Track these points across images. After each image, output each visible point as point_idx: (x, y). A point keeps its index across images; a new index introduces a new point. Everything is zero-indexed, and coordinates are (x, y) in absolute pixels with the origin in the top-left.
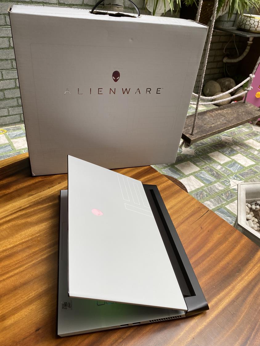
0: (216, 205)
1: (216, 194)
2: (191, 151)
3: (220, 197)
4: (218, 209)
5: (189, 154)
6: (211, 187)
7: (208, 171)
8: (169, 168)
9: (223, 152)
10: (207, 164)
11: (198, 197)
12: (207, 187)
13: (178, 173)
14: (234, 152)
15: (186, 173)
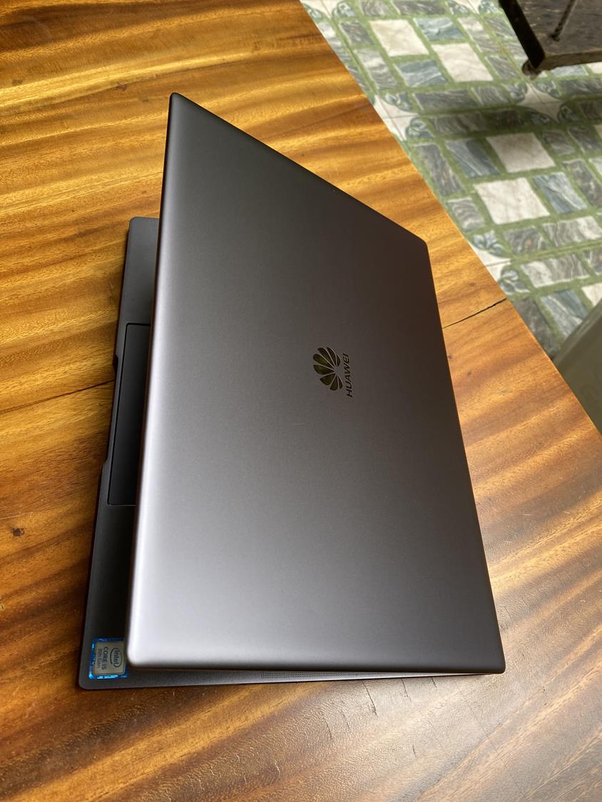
0: (559, 277)
1: (570, 247)
2: (552, 102)
3: (578, 257)
4: (559, 291)
5: (540, 111)
6: (563, 226)
7: (577, 176)
8: (469, 139)
10: (581, 153)
11: (518, 244)
12: (554, 221)
13: (489, 160)
15: (512, 168)
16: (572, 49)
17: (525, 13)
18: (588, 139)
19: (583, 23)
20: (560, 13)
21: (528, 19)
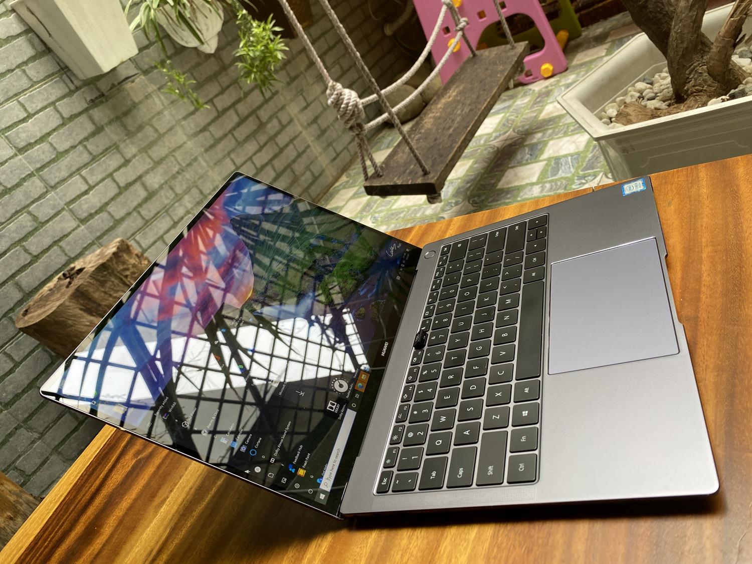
2: (462, 206)
9: (518, 163)
10: (510, 202)
14: (539, 147)
16: (441, 168)
17: (400, 184)
18: (502, 195)
19: (430, 156)
20: (415, 165)
21: (404, 183)
